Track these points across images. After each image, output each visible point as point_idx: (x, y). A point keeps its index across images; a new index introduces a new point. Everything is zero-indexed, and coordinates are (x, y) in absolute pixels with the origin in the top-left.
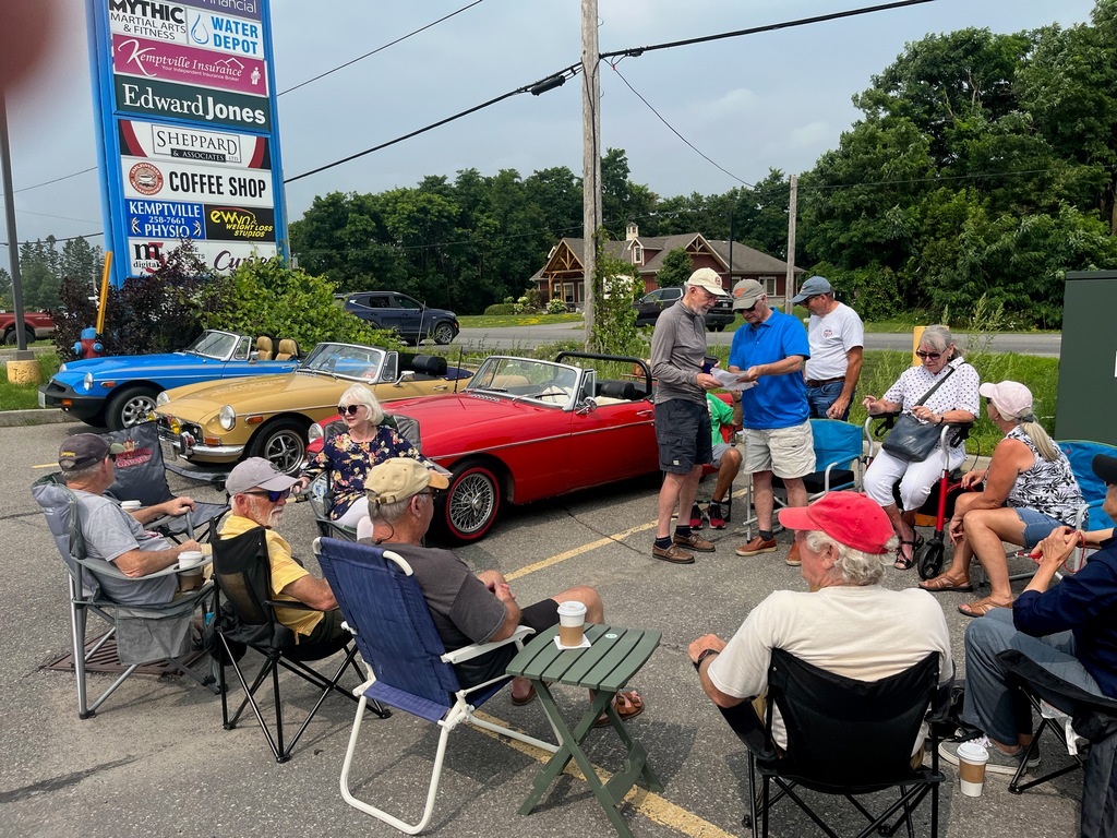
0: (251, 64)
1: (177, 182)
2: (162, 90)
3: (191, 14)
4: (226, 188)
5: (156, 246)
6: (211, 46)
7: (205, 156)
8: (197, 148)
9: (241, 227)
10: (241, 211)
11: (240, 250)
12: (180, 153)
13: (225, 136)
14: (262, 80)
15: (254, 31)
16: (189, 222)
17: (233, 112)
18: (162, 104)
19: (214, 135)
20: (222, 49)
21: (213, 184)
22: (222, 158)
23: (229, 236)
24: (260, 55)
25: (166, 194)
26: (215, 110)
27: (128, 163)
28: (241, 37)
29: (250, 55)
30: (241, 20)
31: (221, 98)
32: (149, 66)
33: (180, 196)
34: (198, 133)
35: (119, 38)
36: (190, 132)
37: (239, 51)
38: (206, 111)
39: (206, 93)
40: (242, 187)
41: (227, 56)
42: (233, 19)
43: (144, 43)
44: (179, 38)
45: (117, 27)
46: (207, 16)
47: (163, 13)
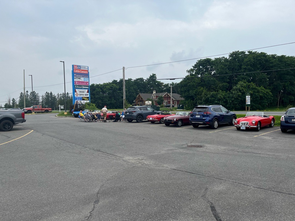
0: (87, 82)
1: (80, 95)
2: (79, 86)
6: (83, 81)
7: (82, 92)
9: (86, 99)
10: (86, 97)
11: (85, 101)
12: (80, 92)
13: (84, 90)
16: (81, 99)
17: (85, 87)
21: (83, 95)
22: (84, 92)
23: (84, 100)
24: (88, 81)
26: (84, 87)
27: (75, 93)
31: (84, 86)
34: (82, 90)
35: (75, 81)
36: (81, 90)
37: (86, 81)
40: (86, 95)
42: (86, 78)
43: (77, 81)
44: (81, 81)
46: (83, 78)
47: (79, 78)
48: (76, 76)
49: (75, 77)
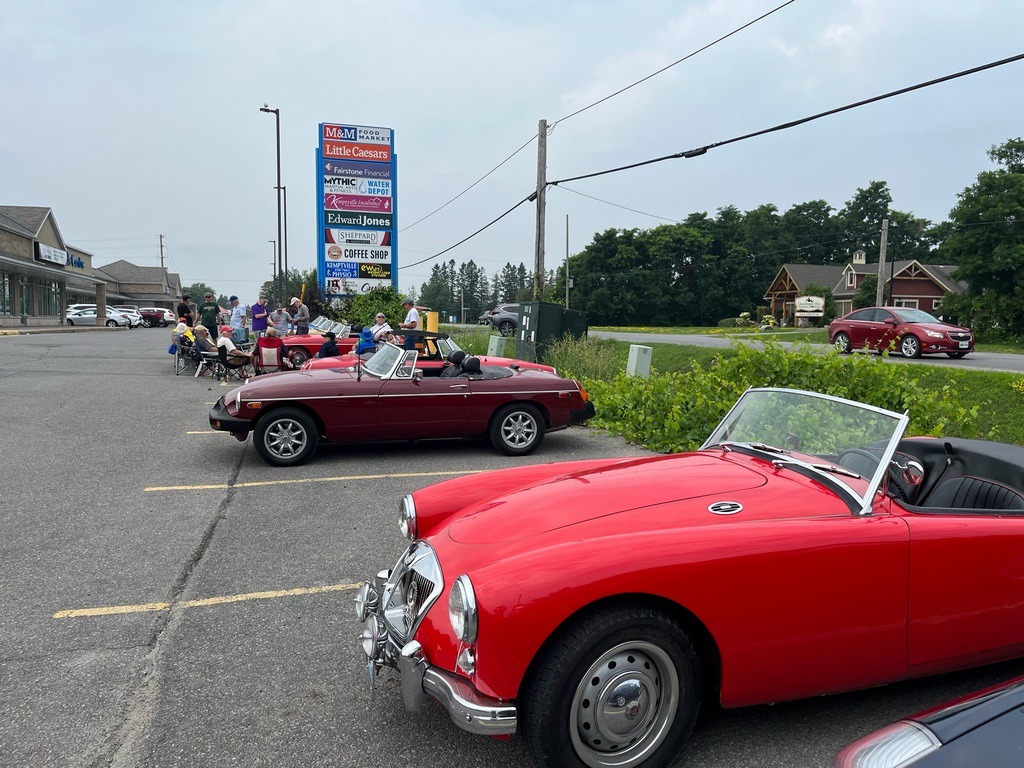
0: (384, 199)
1: (348, 253)
2: (344, 215)
3: (359, 181)
4: (369, 255)
5: (337, 281)
6: (367, 194)
7: (361, 242)
8: (358, 238)
9: (375, 272)
10: (375, 266)
11: (374, 283)
12: (350, 241)
13: (370, 232)
14: (389, 206)
15: (387, 184)
16: (352, 271)
17: (375, 221)
18: (344, 221)
19: (365, 232)
20: (372, 195)
21: (364, 254)
22: (368, 242)
23: (369, 276)
25: (343, 259)
26: (367, 221)
27: (328, 246)
28: (381, 188)
29: (385, 195)
30: (382, 180)
31: (369, 216)
32: (339, 205)
33: (349, 260)
34: (358, 232)
35: (328, 195)
36: (354, 232)
38: (363, 222)
39: (363, 214)
40: (377, 254)
41: (373, 197)
42: (377, 180)
43: (338, 196)
44: (353, 192)
45: (327, 190)
46: (366, 181)
47: (347, 182)
48: (331, 172)
49: (328, 178)
